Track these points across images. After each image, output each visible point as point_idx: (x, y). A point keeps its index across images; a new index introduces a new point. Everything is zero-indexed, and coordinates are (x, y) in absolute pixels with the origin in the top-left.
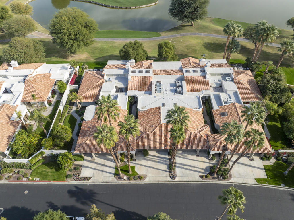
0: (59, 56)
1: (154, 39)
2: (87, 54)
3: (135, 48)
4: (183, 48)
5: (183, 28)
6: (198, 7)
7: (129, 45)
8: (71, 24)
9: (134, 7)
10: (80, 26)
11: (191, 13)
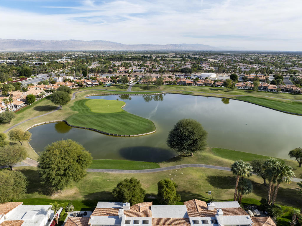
0: (43, 191)
1: (152, 170)
2: (76, 189)
3: (131, 188)
4: (185, 184)
5: (182, 158)
6: (197, 140)
7: (125, 183)
8: (62, 158)
9: (133, 136)
10: (72, 161)
11: (191, 145)
